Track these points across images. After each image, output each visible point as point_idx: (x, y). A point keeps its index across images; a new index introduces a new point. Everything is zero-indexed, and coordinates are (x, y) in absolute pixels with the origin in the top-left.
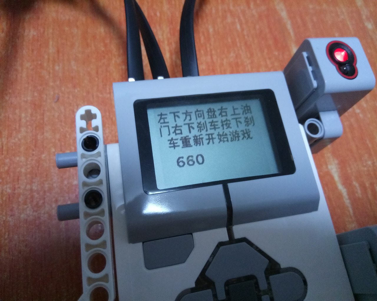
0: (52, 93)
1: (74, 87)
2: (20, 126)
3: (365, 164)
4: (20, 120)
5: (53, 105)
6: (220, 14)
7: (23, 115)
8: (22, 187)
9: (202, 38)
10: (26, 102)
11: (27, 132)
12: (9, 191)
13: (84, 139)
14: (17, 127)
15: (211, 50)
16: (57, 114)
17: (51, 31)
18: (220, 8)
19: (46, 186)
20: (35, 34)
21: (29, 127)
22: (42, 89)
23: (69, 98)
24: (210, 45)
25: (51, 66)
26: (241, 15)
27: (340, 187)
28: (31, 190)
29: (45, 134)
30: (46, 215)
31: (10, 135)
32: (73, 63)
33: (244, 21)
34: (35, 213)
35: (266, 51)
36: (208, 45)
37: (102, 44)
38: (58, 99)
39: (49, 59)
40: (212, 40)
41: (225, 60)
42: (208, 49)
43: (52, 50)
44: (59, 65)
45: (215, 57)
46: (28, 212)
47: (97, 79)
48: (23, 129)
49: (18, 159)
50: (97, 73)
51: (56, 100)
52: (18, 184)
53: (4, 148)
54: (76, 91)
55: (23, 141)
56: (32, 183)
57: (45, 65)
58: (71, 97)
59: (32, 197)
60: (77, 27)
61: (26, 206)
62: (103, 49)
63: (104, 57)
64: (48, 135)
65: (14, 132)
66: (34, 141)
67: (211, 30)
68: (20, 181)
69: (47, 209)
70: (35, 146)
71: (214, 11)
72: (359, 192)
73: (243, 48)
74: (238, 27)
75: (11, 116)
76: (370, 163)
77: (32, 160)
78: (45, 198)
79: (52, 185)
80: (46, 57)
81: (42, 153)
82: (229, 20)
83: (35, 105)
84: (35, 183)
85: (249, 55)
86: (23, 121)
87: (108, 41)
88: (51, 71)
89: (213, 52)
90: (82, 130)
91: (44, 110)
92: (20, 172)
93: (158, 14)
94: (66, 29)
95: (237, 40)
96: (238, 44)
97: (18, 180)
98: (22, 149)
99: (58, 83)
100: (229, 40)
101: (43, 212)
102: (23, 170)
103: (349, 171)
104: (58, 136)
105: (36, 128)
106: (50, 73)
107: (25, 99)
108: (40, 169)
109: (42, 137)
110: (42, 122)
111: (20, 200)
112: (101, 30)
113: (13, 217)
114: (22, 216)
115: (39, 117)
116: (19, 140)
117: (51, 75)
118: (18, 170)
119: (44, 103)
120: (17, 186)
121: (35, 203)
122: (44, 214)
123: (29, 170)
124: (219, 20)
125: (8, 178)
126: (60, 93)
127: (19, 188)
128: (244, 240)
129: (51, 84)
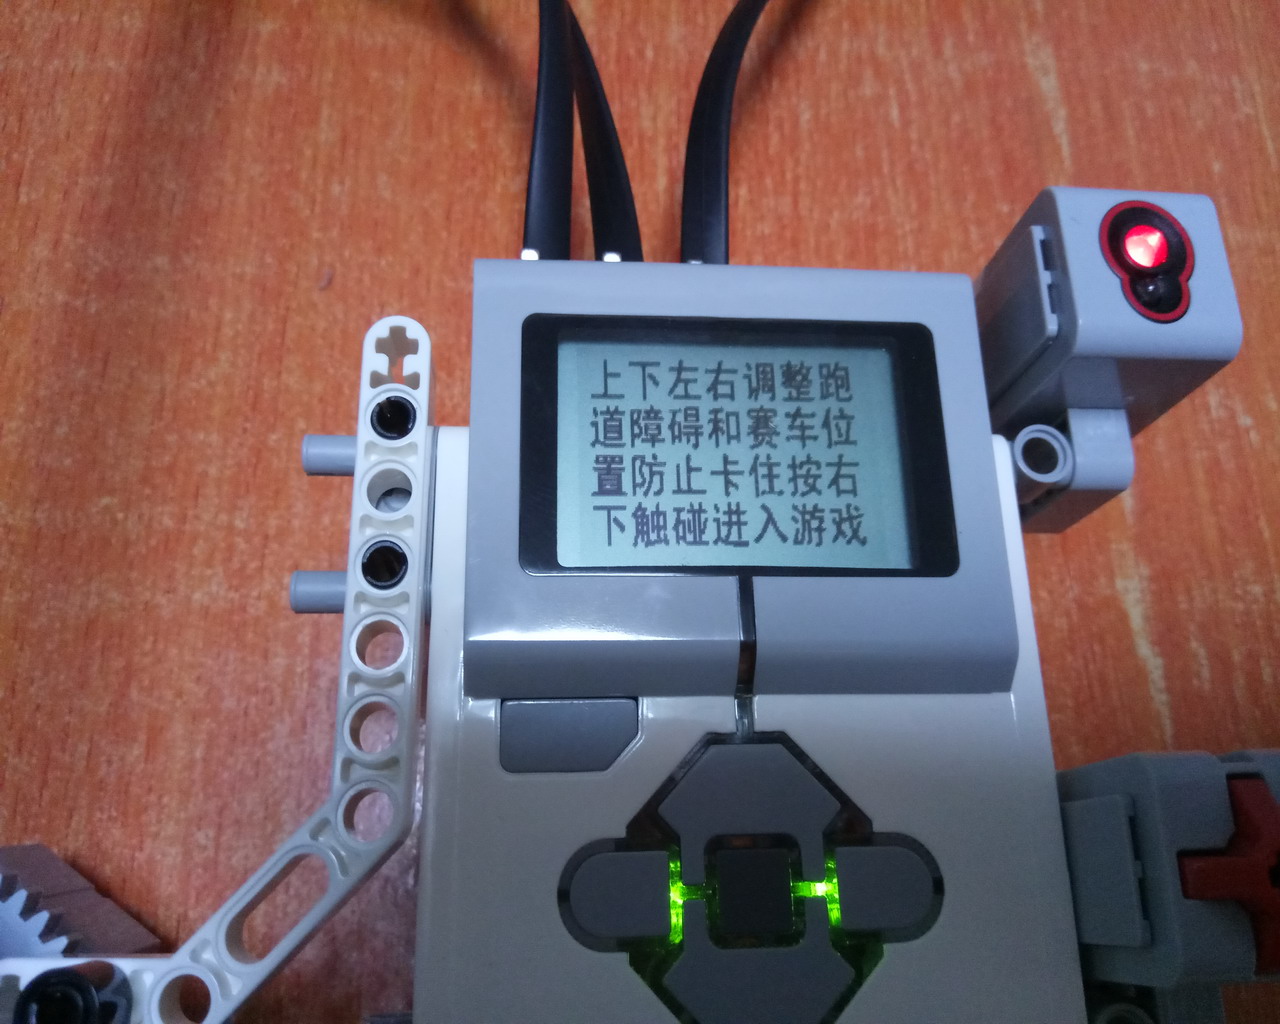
0: (315, 261)
1: (379, 251)
2: (216, 345)
3: (1239, 591)
4: (218, 329)
5: (316, 296)
6: (842, 67)
7: (228, 316)
8: (206, 517)
9: (775, 139)
10: (240, 278)
11: (233, 364)
12: (168, 522)
13: (379, 404)
14: (209, 347)
15: (796, 179)
16: (322, 325)
17: (329, 76)
18: (845, 46)
19: (273, 523)
20: (284, 81)
21: (243, 351)
22: (287, 248)
23: (360, 281)
24: (797, 162)
25: (320, 181)
26: (907, 77)
27: (1145, 649)
28: (230, 529)
29: (284, 376)
30: (263, 605)
31: (186, 368)
32: (383, 179)
33: (914, 98)
34: (232, 595)
35: (971, 197)
36: (789, 163)
37: (471, 132)
38: (330, 282)
39: (315, 159)
40: (807, 146)
41: (836, 214)
42: (789, 176)
43: (326, 133)
44: (342, 183)
45: (805, 203)
46: (214, 588)
47: (444, 234)
48: (224, 356)
49: (201, 436)
50: (448, 218)
51: (323, 283)
52: (196, 506)
53: (168, 402)
54: (383, 263)
55: (219, 389)
56: (233, 509)
57: (304, 175)
58: (367, 278)
59: (231, 548)
60: (406, 72)
61: (209, 572)
62: (473, 146)
63: (474, 170)
64: (292, 380)
65: (199, 361)
66: (251, 393)
67: (806, 116)
68: (200, 499)
69: (267, 587)
70: (254, 408)
71: (823, 56)
72: (1206, 673)
73: (899, 182)
74: (895, 113)
75: (193, 313)
76: (1257, 590)
77: (241, 445)
78: (263, 556)
79: (289, 521)
80: (308, 152)
81: (272, 428)
82: (868, 89)
83: (264, 289)
84: (241, 509)
85: (914, 207)
86: (228, 332)
87: (489, 124)
88: (319, 197)
89: (803, 186)
90: (377, 380)
91: (288, 309)
92: (205, 474)
93: (649, 53)
94: (374, 74)
95: (885, 154)
96: (886, 169)
97: (196, 496)
98: (217, 411)
99: (335, 233)
100: (859, 152)
101: (255, 593)
102: (213, 471)
103: (1183, 606)
104: (318, 387)
105: (260, 355)
106: (314, 202)
107: (238, 270)
108: (259, 473)
109: (275, 383)
110: (278, 340)
111: (196, 551)
112: (475, 88)
113: (171, 596)
114: (197, 596)
115: (271, 326)
116: (211, 384)
117: (318, 209)
118: (200, 468)
119: (290, 289)
120: (190, 513)
121: (236, 564)
122: (259, 598)
123: (228, 473)
124: (835, 88)
125: (170, 487)
126: (338, 265)
127: (197, 517)
128: (780, 738)
129: (316, 235)
